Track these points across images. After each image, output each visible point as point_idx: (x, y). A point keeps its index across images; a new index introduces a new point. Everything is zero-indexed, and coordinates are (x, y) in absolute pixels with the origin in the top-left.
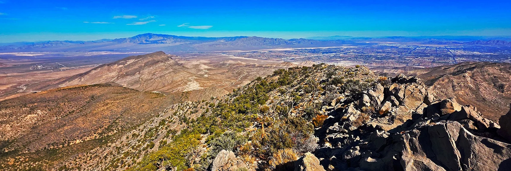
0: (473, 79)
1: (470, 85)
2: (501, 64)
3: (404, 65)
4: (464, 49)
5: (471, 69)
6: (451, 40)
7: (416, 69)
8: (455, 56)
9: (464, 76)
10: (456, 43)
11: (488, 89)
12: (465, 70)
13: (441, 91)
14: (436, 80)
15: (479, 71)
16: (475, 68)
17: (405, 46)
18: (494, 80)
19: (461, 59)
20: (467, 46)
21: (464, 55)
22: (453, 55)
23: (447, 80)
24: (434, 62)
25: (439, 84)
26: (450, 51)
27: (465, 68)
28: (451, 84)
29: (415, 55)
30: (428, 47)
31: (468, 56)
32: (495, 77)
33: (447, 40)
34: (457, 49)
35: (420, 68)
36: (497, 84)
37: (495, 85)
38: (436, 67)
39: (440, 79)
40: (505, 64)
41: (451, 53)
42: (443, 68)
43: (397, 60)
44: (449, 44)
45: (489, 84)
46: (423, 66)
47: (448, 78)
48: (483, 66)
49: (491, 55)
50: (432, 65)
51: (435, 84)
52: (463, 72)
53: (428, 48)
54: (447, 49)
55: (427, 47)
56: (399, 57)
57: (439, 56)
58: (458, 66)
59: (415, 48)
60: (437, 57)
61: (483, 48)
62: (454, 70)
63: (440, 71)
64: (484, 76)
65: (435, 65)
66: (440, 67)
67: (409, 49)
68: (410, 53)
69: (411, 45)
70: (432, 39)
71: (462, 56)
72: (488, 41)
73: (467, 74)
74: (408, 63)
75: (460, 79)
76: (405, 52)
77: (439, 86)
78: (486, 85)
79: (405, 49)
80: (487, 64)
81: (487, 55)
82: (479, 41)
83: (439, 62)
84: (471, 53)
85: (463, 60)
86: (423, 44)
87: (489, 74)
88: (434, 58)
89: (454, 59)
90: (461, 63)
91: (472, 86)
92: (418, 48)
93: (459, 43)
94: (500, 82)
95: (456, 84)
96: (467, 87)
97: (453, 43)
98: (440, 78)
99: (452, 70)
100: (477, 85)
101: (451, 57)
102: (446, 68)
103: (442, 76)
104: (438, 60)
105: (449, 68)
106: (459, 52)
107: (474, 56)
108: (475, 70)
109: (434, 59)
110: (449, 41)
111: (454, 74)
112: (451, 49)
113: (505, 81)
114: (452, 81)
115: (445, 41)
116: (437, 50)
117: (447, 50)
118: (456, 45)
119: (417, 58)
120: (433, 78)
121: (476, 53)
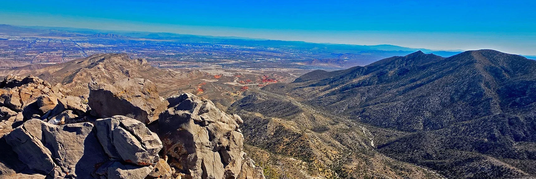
0: (107, 69)
1: (106, 75)
2: (121, 54)
3: (27, 63)
4: (90, 42)
5: (102, 60)
6: (74, 32)
7: (45, 66)
8: (83, 49)
9: (98, 68)
10: (80, 35)
11: (120, 76)
12: (97, 62)
13: (84, 86)
14: (74, 75)
15: (109, 62)
16: (104, 59)
17: (17, 38)
18: (121, 68)
19: (90, 51)
20: (91, 39)
21: (92, 47)
22: (82, 48)
23: (85, 74)
24: (64, 56)
25: (79, 79)
26: (77, 44)
27: (97, 60)
28: (90, 77)
29: (39, 50)
30: (52, 39)
31: (95, 49)
32: (121, 65)
33: (70, 32)
34: (84, 42)
35: (51, 65)
36: (124, 71)
37: (123, 72)
38: (69, 62)
39: (78, 74)
40: (123, 54)
41: (79, 46)
42: (77, 62)
43: (12, 57)
44: (74, 36)
45: (119, 72)
46: (54, 62)
47: (85, 72)
48: (110, 58)
49: (113, 48)
50: (64, 60)
51: (75, 79)
52: (96, 64)
53: (52, 41)
54: (73, 41)
55: (50, 39)
56: (15, 54)
57: (68, 50)
58: (90, 58)
59: (35, 42)
60: (66, 51)
61: (104, 41)
62: (88, 63)
63: (74, 66)
64: (113, 65)
65: (67, 60)
66: (73, 62)
67: (26, 42)
68: (30, 48)
69: (28, 37)
70: (53, 30)
71: (90, 49)
72: (106, 35)
73: (100, 66)
74: (31, 60)
75: (96, 70)
76: (22, 46)
77: (79, 81)
78: (117, 73)
79: (19, 42)
80: (112, 55)
81: (109, 47)
82: (99, 34)
83: (70, 56)
84: (96, 46)
85: (93, 53)
86: (43, 35)
87: (116, 64)
88: (63, 52)
89: (84, 52)
90: (92, 56)
91: (108, 76)
92: (38, 41)
93: (83, 36)
94: (126, 69)
95: (94, 76)
96: (105, 77)
97: (77, 35)
98: (77, 72)
99: (86, 63)
100: (111, 74)
101: (80, 50)
102: (80, 61)
103: (79, 70)
104: (68, 54)
105: (82, 62)
106: (86, 45)
107: (100, 48)
108: (105, 61)
109: (64, 54)
110: (72, 33)
111: (89, 67)
112: (77, 42)
113: (128, 68)
114: (90, 74)
115: (67, 33)
116: (63, 44)
117: (73, 43)
118: (80, 37)
119: (42, 53)
120: (70, 74)
121: (100, 45)
